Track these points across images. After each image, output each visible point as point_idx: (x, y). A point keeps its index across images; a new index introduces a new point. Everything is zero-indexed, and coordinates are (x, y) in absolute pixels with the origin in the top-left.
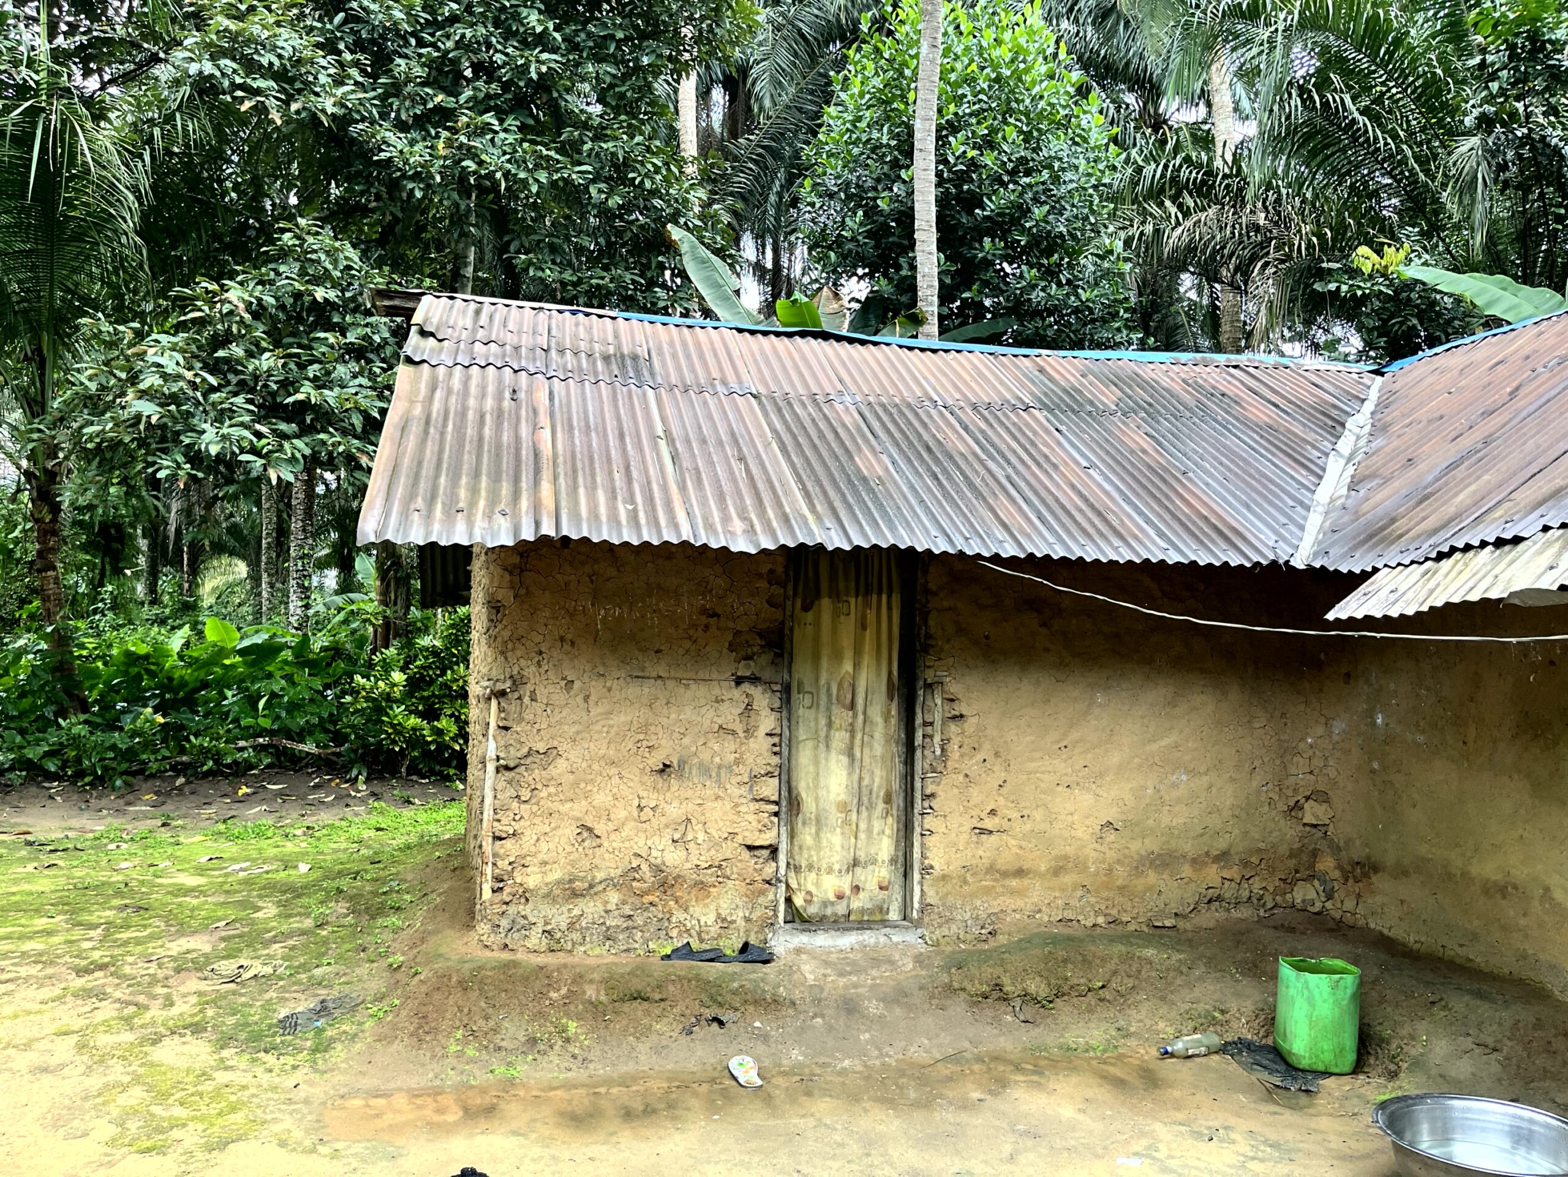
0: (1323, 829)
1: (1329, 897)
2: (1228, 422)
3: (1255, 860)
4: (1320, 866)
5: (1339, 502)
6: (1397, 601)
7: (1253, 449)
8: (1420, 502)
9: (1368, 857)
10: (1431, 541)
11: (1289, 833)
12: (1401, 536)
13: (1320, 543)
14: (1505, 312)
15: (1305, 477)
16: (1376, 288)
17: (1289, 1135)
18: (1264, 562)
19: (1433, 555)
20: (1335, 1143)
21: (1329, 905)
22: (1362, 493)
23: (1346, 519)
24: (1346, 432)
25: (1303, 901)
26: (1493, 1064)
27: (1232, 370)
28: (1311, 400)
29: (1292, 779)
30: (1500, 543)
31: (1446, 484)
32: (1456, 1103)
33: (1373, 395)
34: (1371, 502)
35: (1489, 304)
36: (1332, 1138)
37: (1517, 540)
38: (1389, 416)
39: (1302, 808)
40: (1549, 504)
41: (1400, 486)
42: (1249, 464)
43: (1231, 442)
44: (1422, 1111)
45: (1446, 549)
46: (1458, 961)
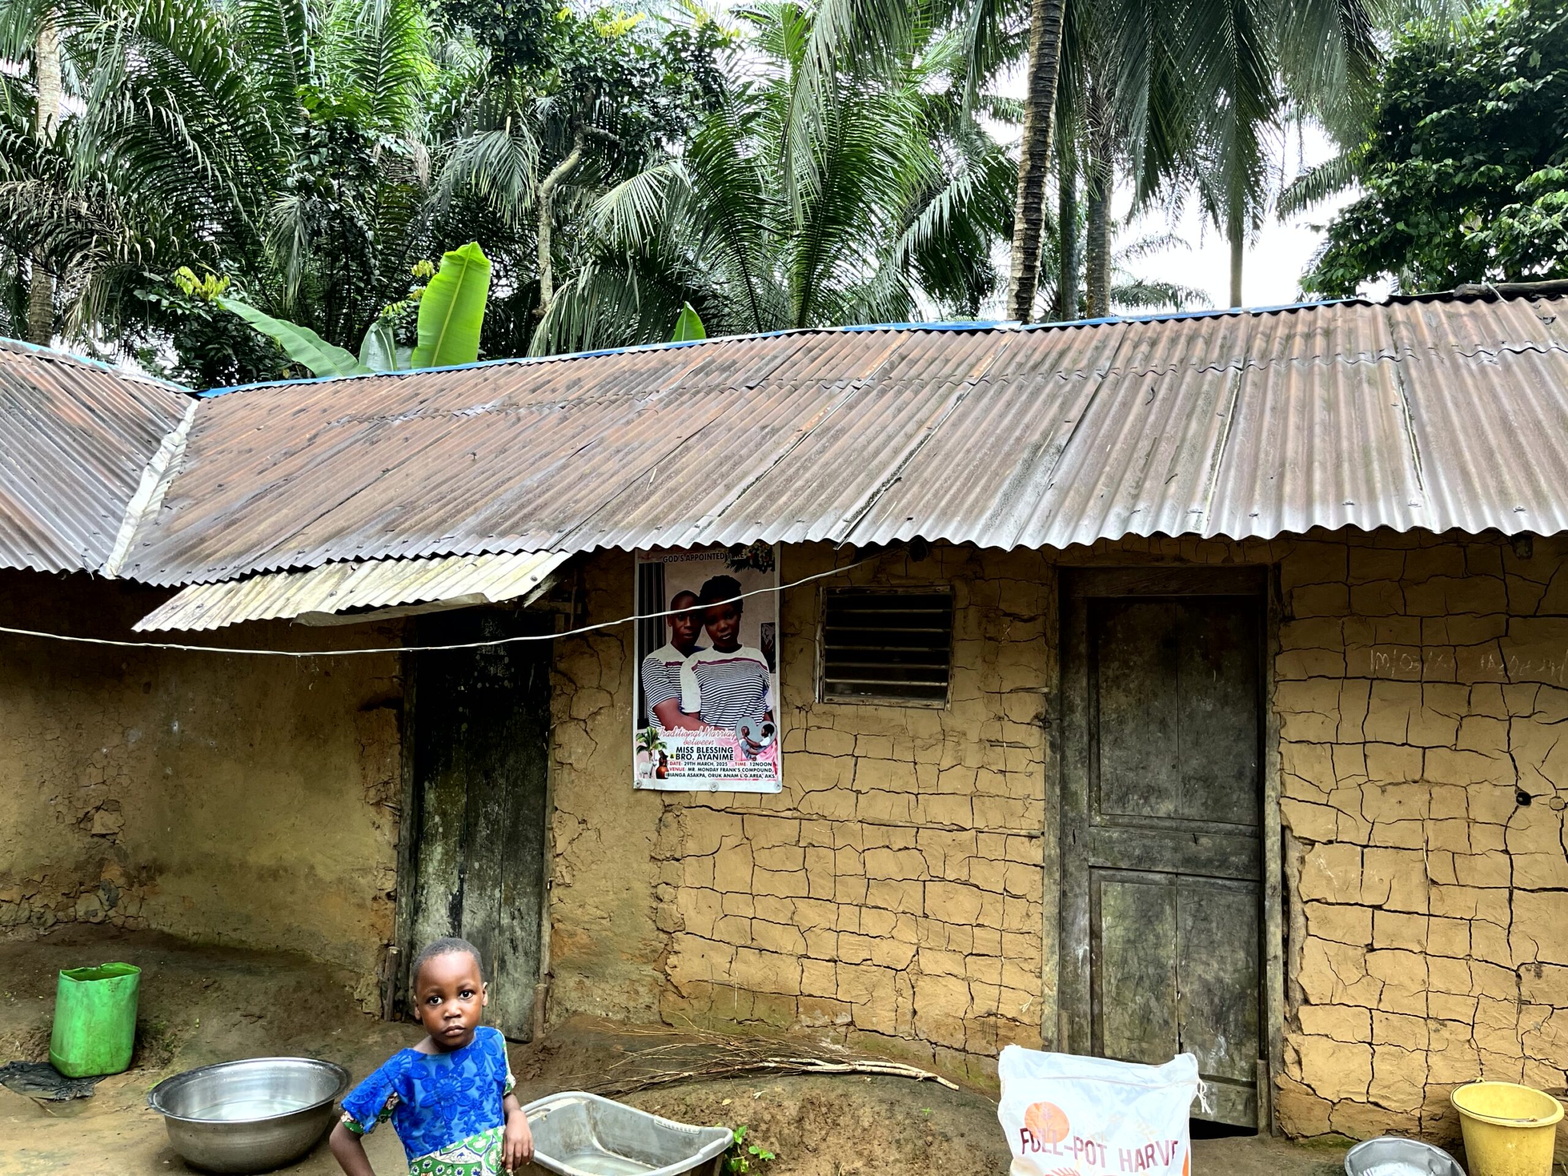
0: (111, 838)
1: (113, 904)
2: (38, 418)
3: (37, 877)
4: (106, 876)
5: (152, 517)
6: (202, 615)
7: (65, 451)
8: (228, 526)
9: (155, 860)
10: (236, 563)
11: (76, 844)
12: (209, 556)
13: (131, 555)
14: (309, 362)
15: (119, 488)
16: (196, 311)
17: (64, 1142)
18: (72, 570)
19: (237, 576)
20: (110, 1137)
21: (111, 913)
22: (175, 510)
23: (158, 534)
24: (162, 449)
25: (86, 913)
26: (258, 1031)
27: (45, 364)
28: (128, 411)
29: (83, 791)
30: (292, 570)
31: (251, 512)
32: (224, 1070)
33: (189, 416)
34: (184, 520)
35: (297, 352)
36: (106, 1133)
37: (306, 569)
38: (205, 439)
39: (91, 820)
40: (333, 541)
41: (211, 508)
42: (60, 466)
43: (41, 440)
44: (194, 1086)
45: (248, 572)
46: (231, 944)
